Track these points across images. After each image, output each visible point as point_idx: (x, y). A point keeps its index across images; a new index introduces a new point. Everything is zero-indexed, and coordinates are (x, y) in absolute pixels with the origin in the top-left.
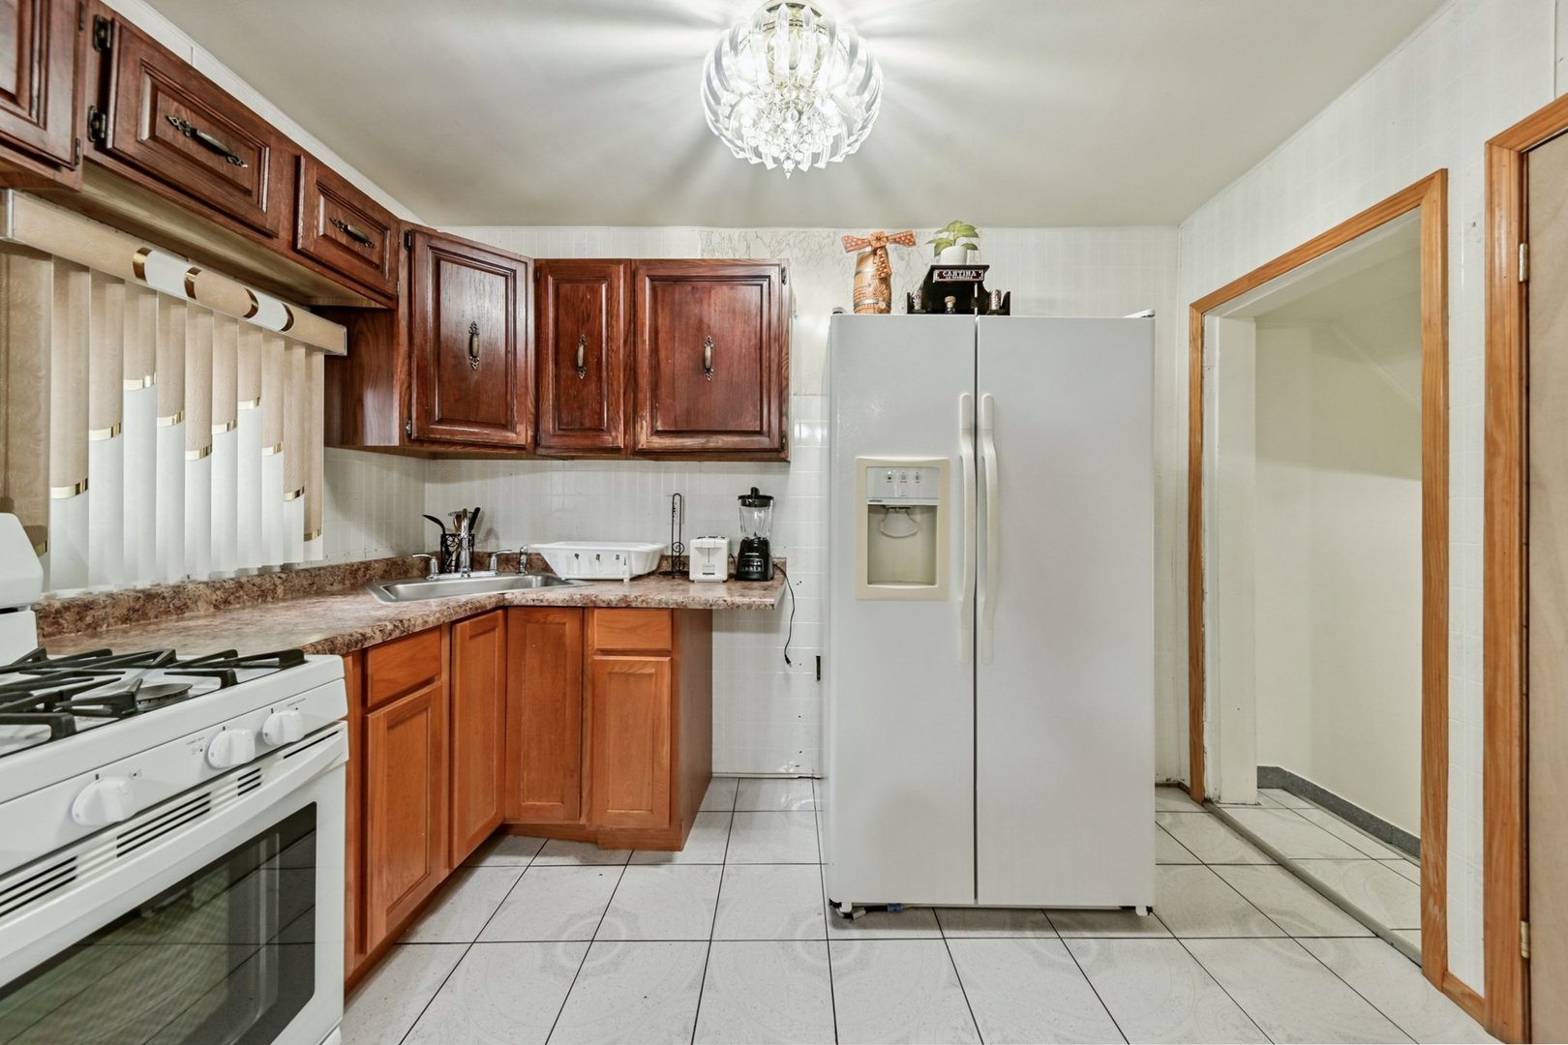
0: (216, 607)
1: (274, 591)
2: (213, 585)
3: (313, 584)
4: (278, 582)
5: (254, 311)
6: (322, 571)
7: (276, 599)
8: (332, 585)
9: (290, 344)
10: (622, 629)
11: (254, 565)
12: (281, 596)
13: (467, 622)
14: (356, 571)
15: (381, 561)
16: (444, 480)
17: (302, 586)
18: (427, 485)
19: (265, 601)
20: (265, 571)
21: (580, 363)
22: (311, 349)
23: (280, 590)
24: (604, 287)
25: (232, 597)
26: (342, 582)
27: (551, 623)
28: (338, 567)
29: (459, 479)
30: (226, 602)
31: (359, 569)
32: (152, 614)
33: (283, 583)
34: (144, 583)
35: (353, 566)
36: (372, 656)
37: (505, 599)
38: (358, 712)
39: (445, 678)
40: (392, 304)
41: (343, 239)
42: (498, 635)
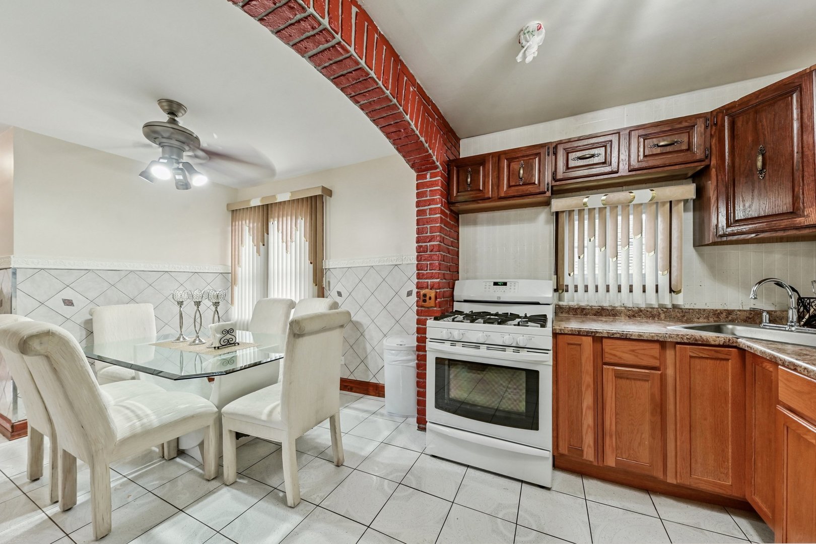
0: (629, 317)
1: (659, 316)
3: (684, 316)
4: (661, 312)
5: (633, 199)
6: (690, 311)
8: (699, 319)
12: (663, 318)
13: (688, 346)
14: (718, 313)
17: (676, 316)
23: (662, 316)
25: (636, 315)
27: (765, 369)
28: (704, 310)
30: (634, 316)
33: (664, 313)
36: (604, 340)
37: (737, 342)
38: (600, 363)
39: (670, 372)
40: (706, 162)
41: (658, 150)
42: (731, 366)
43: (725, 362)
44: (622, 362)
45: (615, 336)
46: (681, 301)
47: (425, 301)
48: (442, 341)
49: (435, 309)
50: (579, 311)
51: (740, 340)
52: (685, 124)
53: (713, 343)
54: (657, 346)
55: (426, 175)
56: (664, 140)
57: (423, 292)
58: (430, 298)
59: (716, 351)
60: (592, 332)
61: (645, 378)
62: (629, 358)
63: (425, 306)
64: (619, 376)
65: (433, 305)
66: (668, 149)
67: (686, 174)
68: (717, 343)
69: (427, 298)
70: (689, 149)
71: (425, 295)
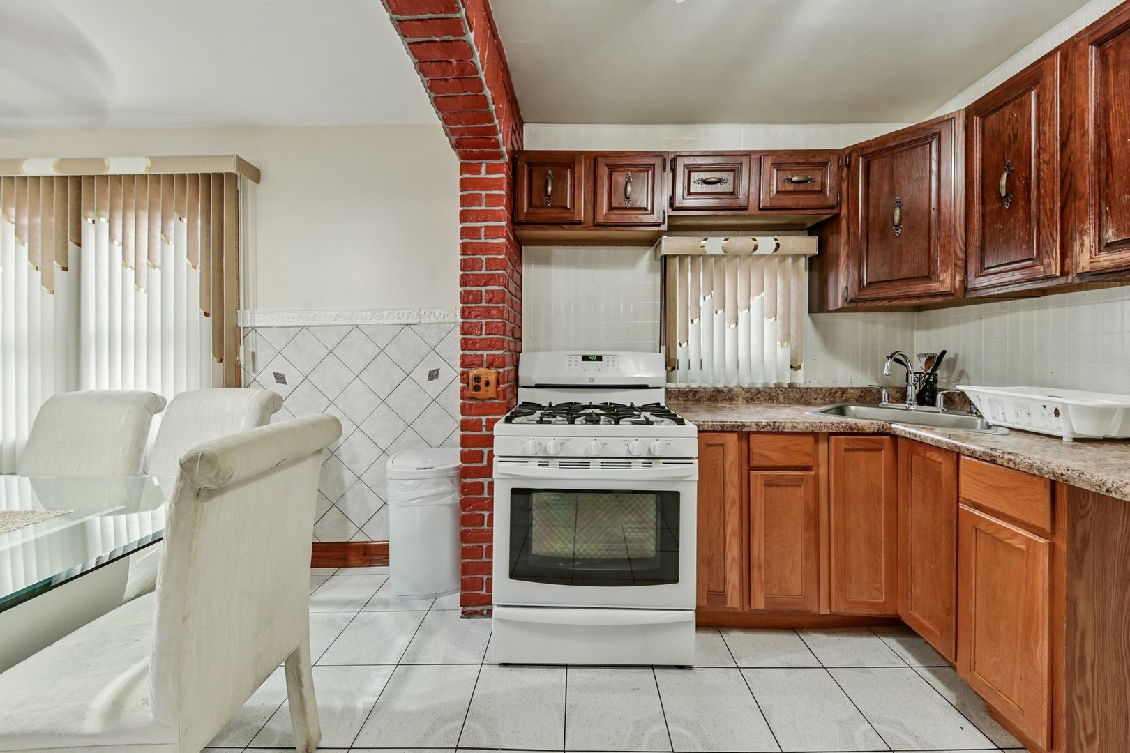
0: (746, 401)
1: (778, 397)
2: (746, 390)
3: (802, 397)
4: (780, 393)
5: (756, 248)
6: (809, 390)
7: (778, 402)
8: (816, 399)
9: (783, 258)
10: (989, 485)
11: (773, 382)
12: (782, 401)
13: (843, 437)
14: (834, 392)
15: (856, 388)
16: (928, 327)
17: (795, 397)
18: (915, 332)
19: (772, 402)
20: (778, 386)
21: (1003, 193)
22: (796, 257)
23: (781, 398)
24: (1033, 94)
25: (755, 397)
26: (824, 398)
27: (928, 459)
28: (821, 389)
29: (938, 325)
30: (752, 399)
31: (837, 392)
32: (719, 399)
33: (782, 394)
34: (720, 385)
35: (832, 389)
36: (752, 437)
37: (890, 428)
38: (745, 468)
39: (822, 471)
41: (792, 188)
42: (884, 456)
43: (877, 453)
44: (773, 464)
45: (766, 430)
46: (800, 379)
47: (477, 388)
48: (524, 459)
49: (497, 401)
50: (690, 395)
51: (893, 426)
53: (868, 431)
54: (810, 439)
55: (479, 166)
56: (798, 175)
57: (473, 372)
58: (487, 384)
59: (870, 440)
60: (738, 426)
61: (797, 483)
62: (779, 458)
63: (477, 397)
64: (769, 484)
65: (493, 395)
66: (802, 187)
67: (805, 224)
68: (871, 431)
69: (482, 384)
70: (822, 192)
71: (477, 379)
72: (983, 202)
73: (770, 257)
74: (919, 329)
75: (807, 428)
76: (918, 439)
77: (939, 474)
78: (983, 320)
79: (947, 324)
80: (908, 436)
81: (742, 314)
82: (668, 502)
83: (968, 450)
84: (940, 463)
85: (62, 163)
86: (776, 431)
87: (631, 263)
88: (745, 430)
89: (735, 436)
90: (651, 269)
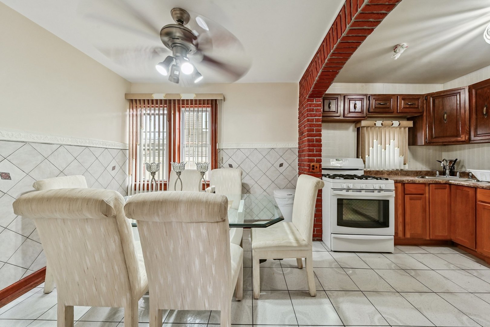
0: (388, 175)
1: (398, 174)
2: (387, 171)
3: (406, 174)
4: (399, 172)
5: (392, 124)
6: (409, 171)
7: (398, 175)
9: (400, 128)
11: (395, 168)
13: (434, 185)
15: (425, 171)
16: (448, 151)
17: (404, 174)
18: (443, 153)
19: (396, 175)
20: (397, 170)
21: (485, 113)
22: (405, 128)
23: (399, 174)
26: (414, 174)
27: (464, 191)
28: (413, 171)
29: (452, 151)
30: (389, 174)
31: (418, 172)
32: (378, 174)
34: (378, 170)
35: (417, 171)
36: (406, 185)
37: (449, 182)
38: (403, 194)
39: (427, 195)
40: (421, 114)
41: (408, 106)
42: (447, 191)
43: (444, 190)
44: (412, 193)
45: (410, 182)
46: (407, 168)
47: (313, 169)
48: (341, 189)
49: (319, 173)
51: (450, 181)
52: (417, 97)
53: (442, 183)
54: (423, 185)
55: (313, 99)
56: (410, 103)
57: (312, 164)
58: (316, 168)
59: (443, 186)
60: (402, 181)
61: (420, 199)
62: (414, 191)
63: (314, 172)
64: (411, 199)
65: (319, 171)
66: (411, 106)
67: (406, 116)
68: (443, 183)
69: (315, 167)
70: (418, 108)
71: (313, 166)
72: (476, 115)
73: (397, 127)
74: (444, 151)
75: (423, 182)
76: (461, 185)
77: (468, 195)
78: (471, 149)
79: (456, 150)
80: (457, 184)
81: (387, 146)
82: (386, 203)
83: (481, 186)
84: (469, 191)
85: (167, 95)
86: (414, 183)
87: (347, 129)
88: (404, 182)
89: (400, 184)
90: (354, 131)
